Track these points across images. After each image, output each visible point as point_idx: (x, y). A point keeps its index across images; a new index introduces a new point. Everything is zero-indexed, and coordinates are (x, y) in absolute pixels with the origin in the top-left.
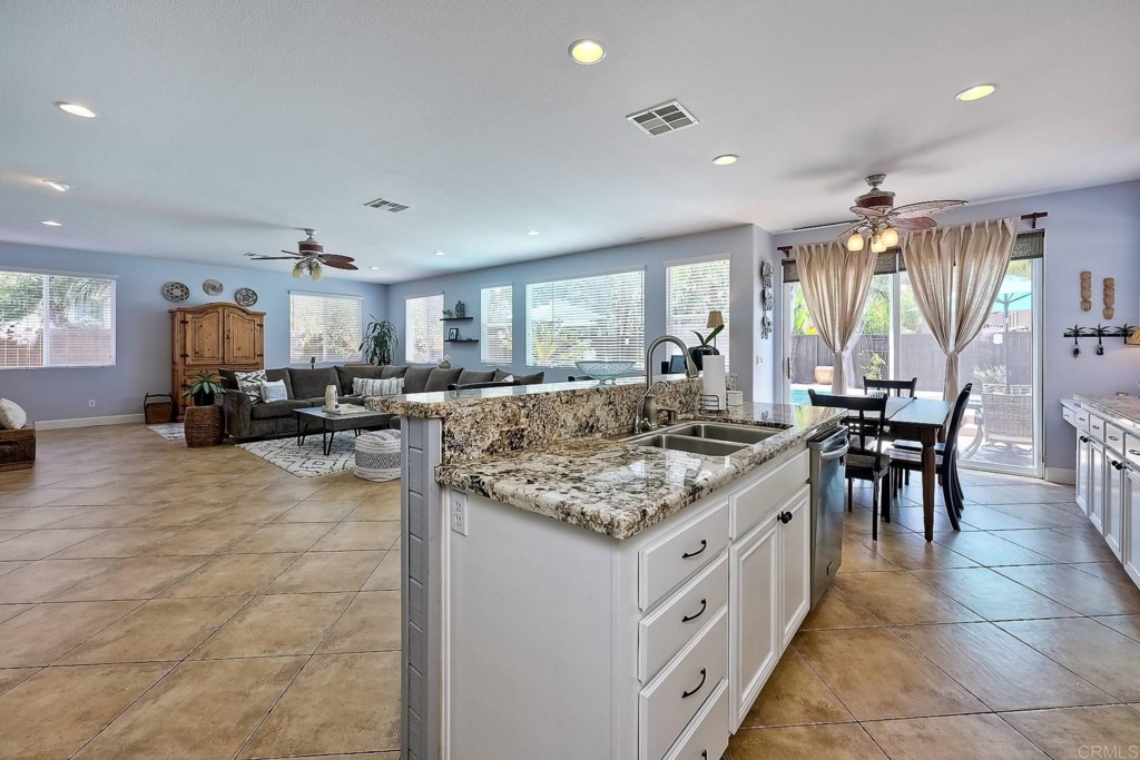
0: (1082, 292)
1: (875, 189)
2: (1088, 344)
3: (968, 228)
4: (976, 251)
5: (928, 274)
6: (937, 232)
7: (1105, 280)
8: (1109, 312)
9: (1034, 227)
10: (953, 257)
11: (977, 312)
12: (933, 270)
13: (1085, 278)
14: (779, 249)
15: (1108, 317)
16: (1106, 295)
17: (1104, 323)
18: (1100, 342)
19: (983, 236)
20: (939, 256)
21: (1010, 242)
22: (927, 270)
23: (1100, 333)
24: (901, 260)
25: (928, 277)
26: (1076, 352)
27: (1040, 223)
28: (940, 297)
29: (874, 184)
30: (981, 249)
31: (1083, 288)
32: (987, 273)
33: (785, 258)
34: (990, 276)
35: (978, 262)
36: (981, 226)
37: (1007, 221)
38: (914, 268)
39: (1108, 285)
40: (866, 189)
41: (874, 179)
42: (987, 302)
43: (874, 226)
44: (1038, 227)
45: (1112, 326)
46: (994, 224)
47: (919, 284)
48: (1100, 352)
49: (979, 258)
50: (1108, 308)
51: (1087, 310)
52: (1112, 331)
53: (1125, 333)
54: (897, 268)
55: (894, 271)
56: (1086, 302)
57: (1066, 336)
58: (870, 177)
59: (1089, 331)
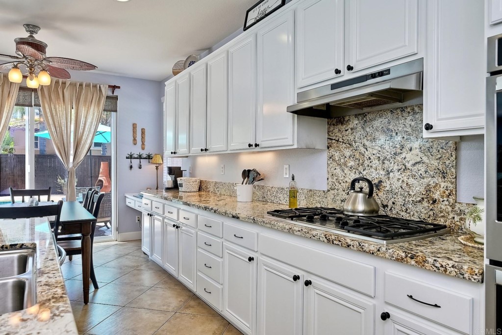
0: (133, 134)
1: (31, 36)
2: (135, 162)
3: (81, 85)
4: (85, 101)
5: (56, 111)
6: (62, 83)
7: (142, 129)
8: (144, 146)
9: (113, 93)
10: (72, 103)
11: (86, 141)
12: (60, 109)
13: (134, 126)
15: (143, 149)
16: (142, 137)
17: (142, 152)
18: (140, 162)
19: (89, 93)
20: (64, 100)
21: (103, 100)
22: (55, 108)
23: (140, 157)
24: (37, 97)
25: (56, 114)
26: (131, 167)
27: (117, 92)
28: (64, 128)
29: (32, 32)
30: (88, 101)
31: (134, 132)
32: (92, 117)
34: (92, 119)
35: (86, 109)
36: (88, 85)
37: (102, 86)
38: (46, 106)
39: (143, 132)
40: (25, 35)
41: (32, 28)
42: (91, 135)
43: (31, 67)
44: (115, 94)
45: (144, 153)
46: (95, 86)
47: (50, 118)
48: (140, 167)
49: (87, 106)
50: (143, 144)
51: (135, 144)
52: (145, 156)
53: (149, 157)
54: (33, 104)
55: (31, 106)
56: (135, 140)
57: (127, 158)
58: (28, 25)
59: (136, 156)
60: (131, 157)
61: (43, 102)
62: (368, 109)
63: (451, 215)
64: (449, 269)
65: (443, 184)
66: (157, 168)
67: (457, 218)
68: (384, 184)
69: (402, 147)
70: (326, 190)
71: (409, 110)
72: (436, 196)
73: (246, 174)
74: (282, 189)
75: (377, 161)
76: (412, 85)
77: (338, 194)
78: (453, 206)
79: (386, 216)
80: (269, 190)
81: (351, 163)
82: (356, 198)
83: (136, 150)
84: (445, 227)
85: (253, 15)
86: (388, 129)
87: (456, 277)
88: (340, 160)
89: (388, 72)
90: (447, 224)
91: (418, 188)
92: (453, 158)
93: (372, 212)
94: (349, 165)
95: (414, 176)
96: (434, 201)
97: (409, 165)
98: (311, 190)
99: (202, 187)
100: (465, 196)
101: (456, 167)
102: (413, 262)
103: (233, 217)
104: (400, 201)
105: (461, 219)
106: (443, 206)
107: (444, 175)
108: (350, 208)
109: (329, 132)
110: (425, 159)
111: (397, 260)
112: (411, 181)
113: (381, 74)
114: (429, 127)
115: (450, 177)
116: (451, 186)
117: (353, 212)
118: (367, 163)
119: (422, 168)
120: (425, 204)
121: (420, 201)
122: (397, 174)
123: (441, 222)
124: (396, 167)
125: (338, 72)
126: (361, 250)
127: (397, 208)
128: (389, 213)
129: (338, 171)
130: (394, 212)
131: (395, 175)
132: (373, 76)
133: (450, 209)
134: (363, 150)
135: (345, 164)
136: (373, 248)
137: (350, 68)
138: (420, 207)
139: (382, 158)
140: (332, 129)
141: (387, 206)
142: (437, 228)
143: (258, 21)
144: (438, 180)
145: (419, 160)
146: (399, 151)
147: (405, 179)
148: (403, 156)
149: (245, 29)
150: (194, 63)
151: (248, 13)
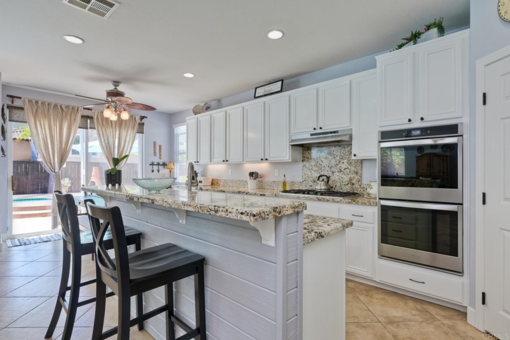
1: (116, 88)
2: (155, 168)
5: (106, 133)
7: (159, 145)
9: (141, 121)
11: (125, 153)
12: (108, 131)
13: (155, 143)
14: (8, 96)
15: (160, 158)
16: (160, 151)
17: (159, 161)
20: (112, 125)
22: (106, 131)
23: (158, 164)
26: (153, 171)
28: (112, 145)
29: (116, 86)
30: (127, 126)
31: (154, 148)
33: (10, 103)
35: (126, 132)
38: (100, 129)
39: (160, 147)
41: (116, 83)
42: (129, 149)
44: (143, 122)
45: (161, 162)
48: (158, 171)
49: (126, 130)
50: (160, 155)
51: (155, 155)
52: (161, 163)
53: (164, 165)
54: (89, 127)
55: (86, 128)
56: (155, 152)
57: (150, 165)
58: (114, 82)
59: (156, 163)
60: (152, 164)
61: (97, 126)
62: (324, 145)
63: (360, 189)
64: (367, 203)
65: (356, 177)
66: (170, 171)
67: (362, 190)
68: (331, 178)
69: (339, 162)
70: (301, 181)
71: (342, 146)
72: (354, 182)
73: (251, 174)
74: (275, 182)
75: (328, 168)
76: (346, 138)
77: (308, 183)
78: (360, 186)
79: (332, 191)
80: (266, 183)
81: (315, 168)
82: (321, 184)
83: (156, 160)
84: (358, 194)
85: (260, 92)
86: (333, 154)
87: (369, 205)
88: (309, 167)
89: (337, 132)
90: (358, 192)
91: (346, 178)
92: (360, 167)
93: (329, 189)
94: (314, 169)
95: (344, 174)
96: (353, 184)
97: (342, 170)
98: (293, 182)
99: (214, 183)
100: (365, 181)
101: (361, 170)
102: (354, 203)
103: (261, 195)
104: (338, 185)
105: (363, 190)
106: (357, 186)
107: (357, 173)
108: (319, 188)
109: (303, 154)
110: (349, 167)
111: (348, 203)
112: (343, 176)
113: (335, 132)
114: (355, 155)
115: (359, 174)
116: (359, 178)
117: (321, 189)
118: (323, 168)
119: (348, 171)
120: (349, 185)
121: (347, 184)
122: (337, 173)
123: (356, 192)
124: (337, 170)
125: (315, 129)
126: (334, 201)
127: (337, 188)
128: (334, 190)
129: (308, 172)
130: (336, 189)
131: (336, 174)
132: (331, 133)
133: (359, 187)
134: (321, 163)
135: (312, 169)
136: (338, 200)
137: (321, 128)
138: (347, 187)
139: (330, 166)
140: (305, 152)
141: (333, 187)
142: (354, 194)
143: (265, 95)
144: (355, 175)
145: (346, 167)
146: (338, 163)
147: (341, 175)
148: (340, 165)
149: (255, 98)
150: (209, 108)
151: (256, 88)
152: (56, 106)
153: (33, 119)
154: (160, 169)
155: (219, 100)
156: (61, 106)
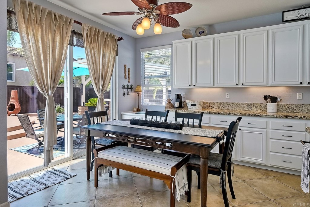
2: (126, 91)
11: (108, 75)
13: (125, 66)
15: (129, 82)
16: (129, 74)
19: (110, 41)
20: (98, 44)
22: (94, 50)
25: (94, 54)
26: (124, 94)
30: (109, 46)
31: (125, 70)
34: (111, 60)
37: (117, 37)
38: (88, 47)
39: (129, 71)
42: (110, 71)
45: (130, 85)
47: (90, 57)
48: (128, 94)
49: (109, 50)
51: (126, 79)
52: (129, 87)
53: (131, 88)
55: (73, 45)
56: (125, 75)
57: (122, 88)
59: (126, 87)
60: (124, 87)
66: (138, 95)
83: (126, 83)
85: (288, 16)
143: (303, 19)
149: (284, 22)
150: (203, 32)
151: (283, 12)
152: (50, 13)
153: (24, 26)
154: (129, 92)
155: (210, 26)
156: (55, 15)
